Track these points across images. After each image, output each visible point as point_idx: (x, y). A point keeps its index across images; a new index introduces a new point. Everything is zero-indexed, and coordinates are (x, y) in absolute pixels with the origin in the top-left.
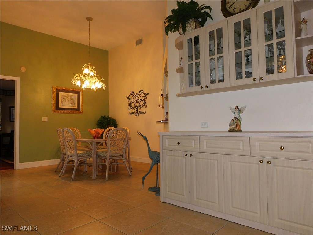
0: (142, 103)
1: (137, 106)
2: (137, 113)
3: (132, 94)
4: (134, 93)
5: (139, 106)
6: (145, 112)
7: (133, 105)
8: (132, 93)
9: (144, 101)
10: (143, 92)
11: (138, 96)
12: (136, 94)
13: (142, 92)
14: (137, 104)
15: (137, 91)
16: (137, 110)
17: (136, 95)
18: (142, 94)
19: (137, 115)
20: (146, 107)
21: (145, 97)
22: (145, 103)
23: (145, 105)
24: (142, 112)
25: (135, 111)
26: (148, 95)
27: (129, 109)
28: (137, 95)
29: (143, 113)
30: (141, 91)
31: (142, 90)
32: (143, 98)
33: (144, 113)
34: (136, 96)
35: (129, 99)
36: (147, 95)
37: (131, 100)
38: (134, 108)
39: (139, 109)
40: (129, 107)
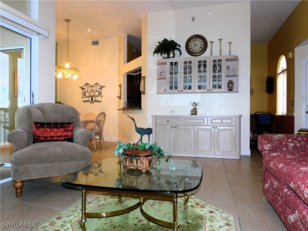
0: (97, 94)
1: (92, 95)
2: (92, 101)
3: (86, 85)
4: (89, 85)
5: (94, 95)
7: (87, 94)
8: (87, 84)
9: (100, 92)
10: (99, 84)
11: (93, 87)
12: (91, 86)
13: (98, 85)
14: (92, 94)
15: (92, 83)
16: (92, 99)
17: (90, 87)
18: (97, 86)
19: (92, 103)
20: (102, 97)
21: (101, 88)
22: (100, 94)
23: (101, 95)
24: (97, 100)
25: (90, 99)
26: (104, 87)
27: (83, 98)
28: (92, 86)
29: (98, 101)
30: (96, 83)
31: (97, 83)
32: (99, 90)
33: (100, 102)
34: (91, 87)
35: (83, 89)
37: (85, 90)
38: (88, 97)
39: (93, 98)
40: (83, 96)
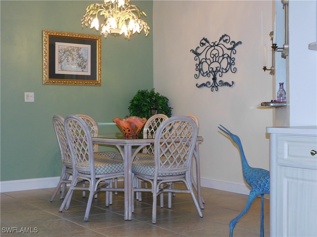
0: (224, 64)
1: (215, 70)
2: (215, 85)
3: (203, 44)
4: (208, 42)
5: (218, 69)
6: (233, 82)
7: (205, 68)
8: (204, 42)
9: (230, 58)
10: (228, 38)
11: (216, 47)
12: (212, 44)
13: (227, 40)
14: (215, 65)
15: (213, 38)
16: (214, 79)
17: (212, 46)
18: (225, 44)
19: (214, 89)
20: (235, 71)
21: (232, 49)
22: (231, 63)
23: (233, 67)
24: (225, 82)
25: (210, 79)
26: (239, 45)
27: (197, 77)
28: (215, 45)
29: (227, 84)
30: (223, 36)
31: (225, 35)
32: (229, 52)
33: (230, 86)
34: (213, 48)
35: (198, 54)
36: (235, 44)
37: (202, 56)
38: (207, 74)
39: (218, 76)
40: (197, 73)
